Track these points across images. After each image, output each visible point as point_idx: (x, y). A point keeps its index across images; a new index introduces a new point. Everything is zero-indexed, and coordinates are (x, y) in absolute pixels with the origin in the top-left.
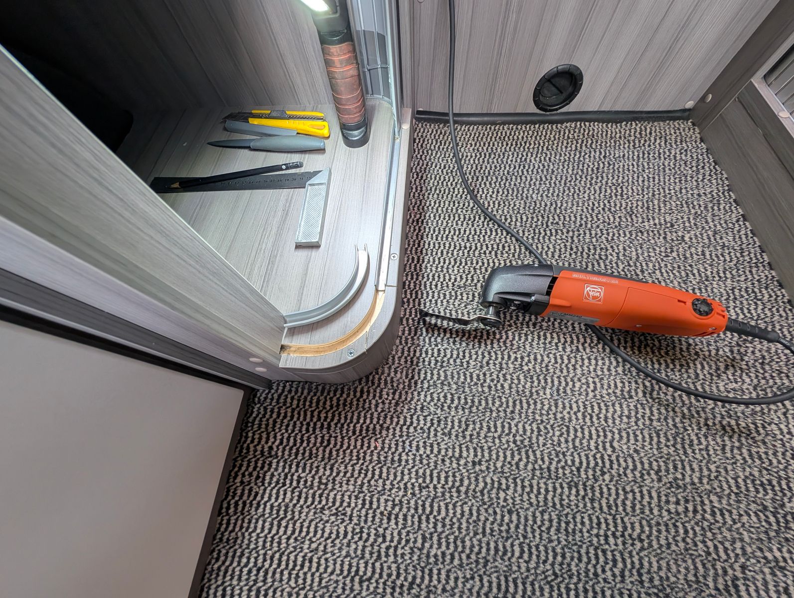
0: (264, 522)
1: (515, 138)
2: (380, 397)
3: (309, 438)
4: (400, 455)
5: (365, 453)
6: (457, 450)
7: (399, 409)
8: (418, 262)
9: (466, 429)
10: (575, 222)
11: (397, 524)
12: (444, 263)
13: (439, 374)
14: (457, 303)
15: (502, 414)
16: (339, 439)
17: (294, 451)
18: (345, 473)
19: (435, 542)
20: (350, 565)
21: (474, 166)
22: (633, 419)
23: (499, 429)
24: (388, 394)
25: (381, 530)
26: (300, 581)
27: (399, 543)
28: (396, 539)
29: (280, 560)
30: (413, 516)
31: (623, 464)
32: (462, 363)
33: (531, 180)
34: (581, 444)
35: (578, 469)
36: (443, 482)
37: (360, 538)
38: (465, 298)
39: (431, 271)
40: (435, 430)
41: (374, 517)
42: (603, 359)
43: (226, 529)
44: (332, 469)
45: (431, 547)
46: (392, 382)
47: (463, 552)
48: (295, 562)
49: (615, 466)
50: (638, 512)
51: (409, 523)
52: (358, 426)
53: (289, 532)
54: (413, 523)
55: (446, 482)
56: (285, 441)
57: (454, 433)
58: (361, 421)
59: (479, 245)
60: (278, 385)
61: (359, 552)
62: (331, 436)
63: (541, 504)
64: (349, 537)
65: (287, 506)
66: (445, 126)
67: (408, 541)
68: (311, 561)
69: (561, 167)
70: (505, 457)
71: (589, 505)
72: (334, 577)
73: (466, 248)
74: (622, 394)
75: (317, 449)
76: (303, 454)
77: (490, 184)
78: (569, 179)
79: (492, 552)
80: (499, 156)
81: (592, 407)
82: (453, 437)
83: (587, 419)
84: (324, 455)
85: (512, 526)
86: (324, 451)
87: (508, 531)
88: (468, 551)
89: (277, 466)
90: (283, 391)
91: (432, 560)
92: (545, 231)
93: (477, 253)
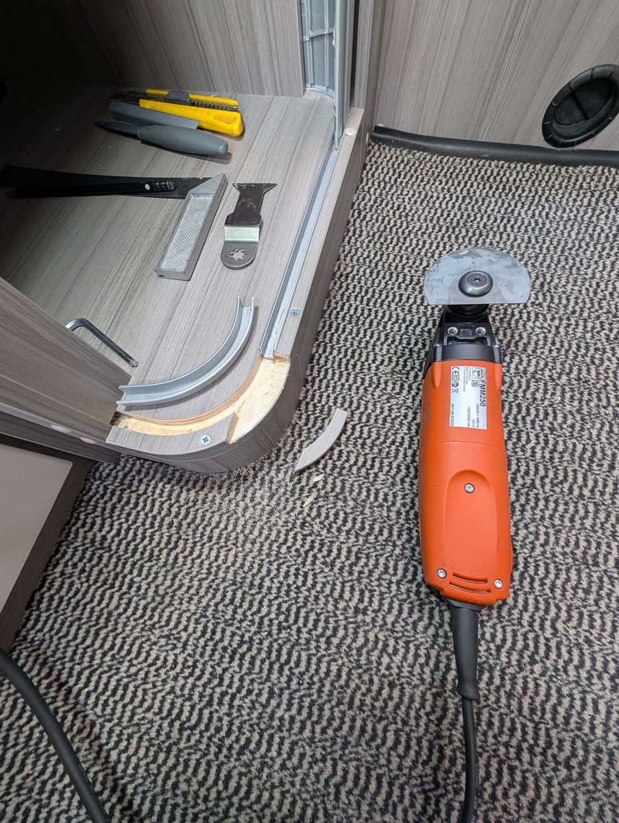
0: (79, 628)
1: (504, 179)
2: (252, 500)
3: (152, 535)
4: (262, 579)
5: (218, 567)
6: (338, 588)
7: (273, 519)
8: (337, 330)
9: (355, 564)
10: (565, 307)
11: (240, 666)
12: (371, 337)
13: (334, 484)
14: (377, 393)
15: (408, 553)
16: (189, 545)
17: (132, 547)
18: (189, 588)
19: (285, 701)
20: (172, 704)
21: (439, 211)
22: (592, 597)
23: (400, 572)
24: (262, 497)
25: (219, 670)
26: (108, 710)
27: (239, 691)
28: (236, 684)
29: (88, 681)
30: (263, 662)
31: (566, 656)
32: (368, 474)
33: (516, 240)
34: (510, 614)
35: (499, 648)
36: (310, 626)
37: (191, 674)
38: (389, 389)
39: (352, 345)
40: (315, 557)
41: (213, 651)
42: (566, 504)
43: (33, 628)
44: (173, 580)
45: (278, 706)
46: (271, 482)
47: (317, 722)
48: (107, 684)
49: (553, 656)
50: (572, 726)
51: (257, 669)
52: (217, 531)
53: (107, 646)
54: (261, 670)
55: (315, 627)
56: (123, 532)
57: (338, 564)
58: (222, 526)
59: (423, 319)
60: (127, 461)
61: (186, 691)
62: (180, 538)
63: (437, 683)
64: (178, 669)
65: (110, 614)
66: (409, 152)
67: (250, 692)
68: (126, 688)
69: (561, 228)
70: (400, 611)
71: (503, 701)
72: (150, 715)
73: (404, 321)
74: (584, 558)
75: (161, 551)
76: (142, 553)
77: (457, 238)
78: (570, 245)
79: (356, 733)
80: (477, 201)
81: (537, 567)
82: (336, 570)
83: (526, 583)
84: (167, 560)
85: (391, 704)
86: (169, 555)
87: (383, 709)
88: (324, 723)
89: (109, 561)
90: (131, 470)
91: (276, 723)
92: (520, 312)
93: (418, 330)
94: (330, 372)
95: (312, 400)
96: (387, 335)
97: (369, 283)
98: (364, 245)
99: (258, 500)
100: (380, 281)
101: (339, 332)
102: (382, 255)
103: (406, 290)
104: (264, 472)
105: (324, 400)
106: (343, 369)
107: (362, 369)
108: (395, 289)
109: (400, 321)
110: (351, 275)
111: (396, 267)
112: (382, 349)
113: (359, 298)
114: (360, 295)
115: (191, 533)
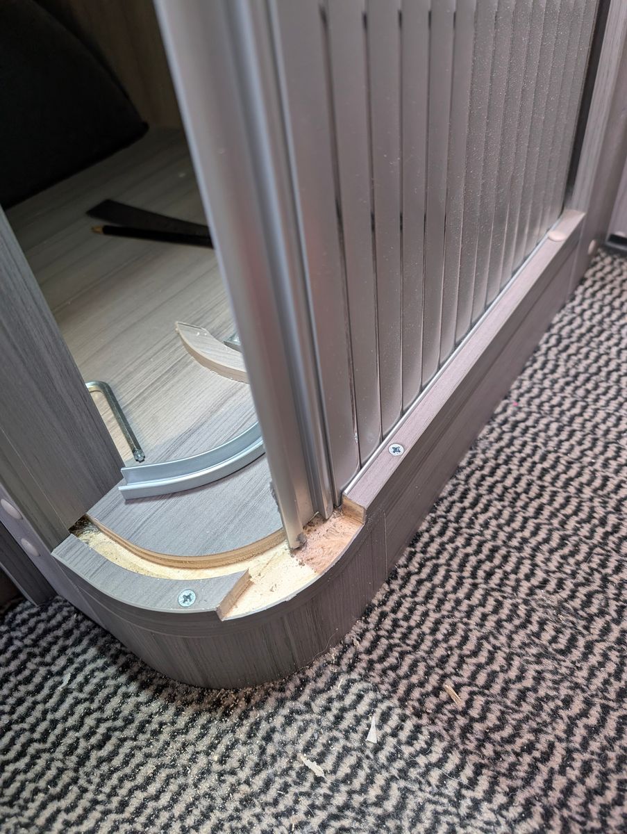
76: (6, 783)
94: (442, 571)
95: (394, 611)
96: (564, 539)
97: (552, 445)
98: (557, 386)
99: (233, 763)
100: (572, 447)
101: (478, 509)
102: (584, 408)
103: (617, 472)
104: (263, 713)
105: (416, 618)
106: (466, 574)
107: (501, 584)
108: (597, 466)
109: (595, 521)
110: (522, 425)
111: (607, 432)
112: (548, 560)
113: (527, 464)
114: (530, 460)
115: (96, 780)
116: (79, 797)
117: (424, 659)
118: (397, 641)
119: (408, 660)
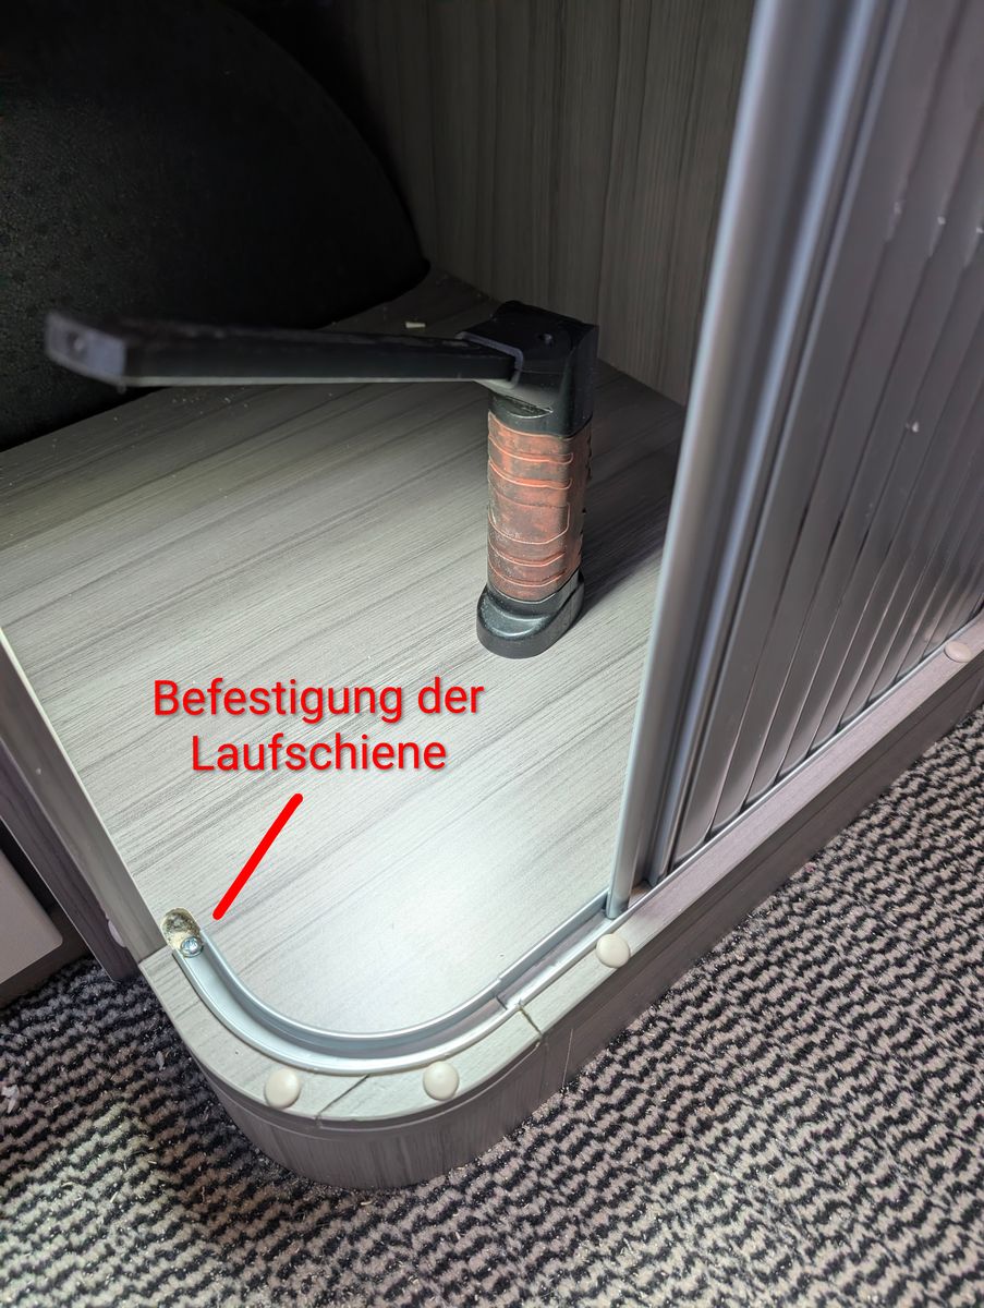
58: (190, 1282)
60: (141, 999)
62: (102, 1235)
75: (54, 1232)
76: (23, 1208)
84: (48, 1264)
94: (640, 1100)
95: (559, 1137)
96: (825, 1107)
97: (857, 952)
98: (896, 860)
99: (295, 1281)
100: (887, 964)
101: (718, 1023)
102: (925, 907)
103: (938, 1027)
104: (348, 1227)
105: (584, 1157)
106: (672, 1115)
107: (715, 1148)
108: (913, 1009)
109: (879, 1096)
110: (822, 910)
111: (948, 956)
112: (792, 1132)
113: (810, 974)
114: (815, 969)
115: (129, 1243)
116: (103, 1258)
117: (577, 1223)
118: (549, 1183)
119: (557, 1215)
